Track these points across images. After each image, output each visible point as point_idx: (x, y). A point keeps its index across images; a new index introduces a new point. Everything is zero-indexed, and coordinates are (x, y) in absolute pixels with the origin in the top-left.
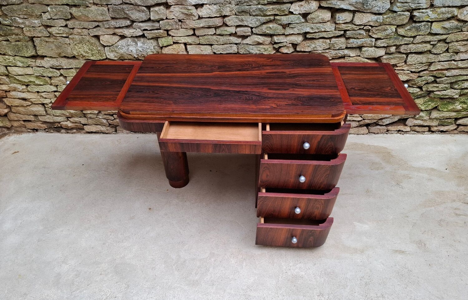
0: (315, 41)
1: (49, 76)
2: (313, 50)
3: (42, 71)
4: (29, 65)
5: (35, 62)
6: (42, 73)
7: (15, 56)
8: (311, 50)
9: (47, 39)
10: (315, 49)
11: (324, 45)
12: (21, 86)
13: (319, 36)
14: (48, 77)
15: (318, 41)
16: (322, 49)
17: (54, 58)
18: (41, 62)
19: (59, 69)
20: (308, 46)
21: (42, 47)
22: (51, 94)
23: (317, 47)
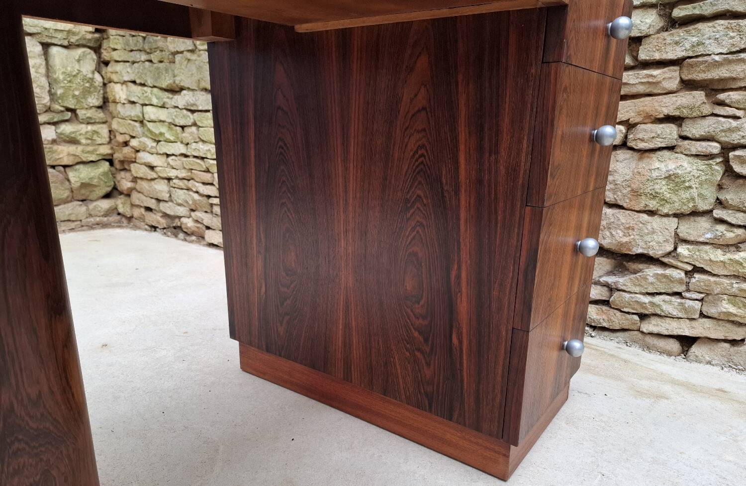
0: (700, 26)
1: (181, 124)
2: (691, 54)
3: (175, 113)
4: (164, 104)
5: (172, 98)
6: (174, 117)
7: (155, 87)
8: (684, 54)
9: (189, 55)
10: (701, 50)
11: (732, 38)
12: (151, 142)
13: (715, 5)
14: (180, 126)
15: (710, 24)
16: (724, 51)
17: (193, 90)
18: (177, 98)
19: (193, 112)
20: (677, 43)
21: (182, 71)
22: (179, 160)
23: (707, 42)
